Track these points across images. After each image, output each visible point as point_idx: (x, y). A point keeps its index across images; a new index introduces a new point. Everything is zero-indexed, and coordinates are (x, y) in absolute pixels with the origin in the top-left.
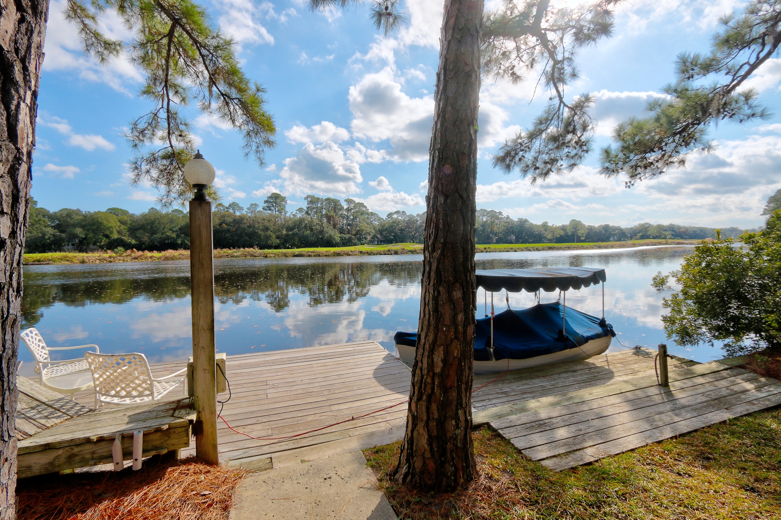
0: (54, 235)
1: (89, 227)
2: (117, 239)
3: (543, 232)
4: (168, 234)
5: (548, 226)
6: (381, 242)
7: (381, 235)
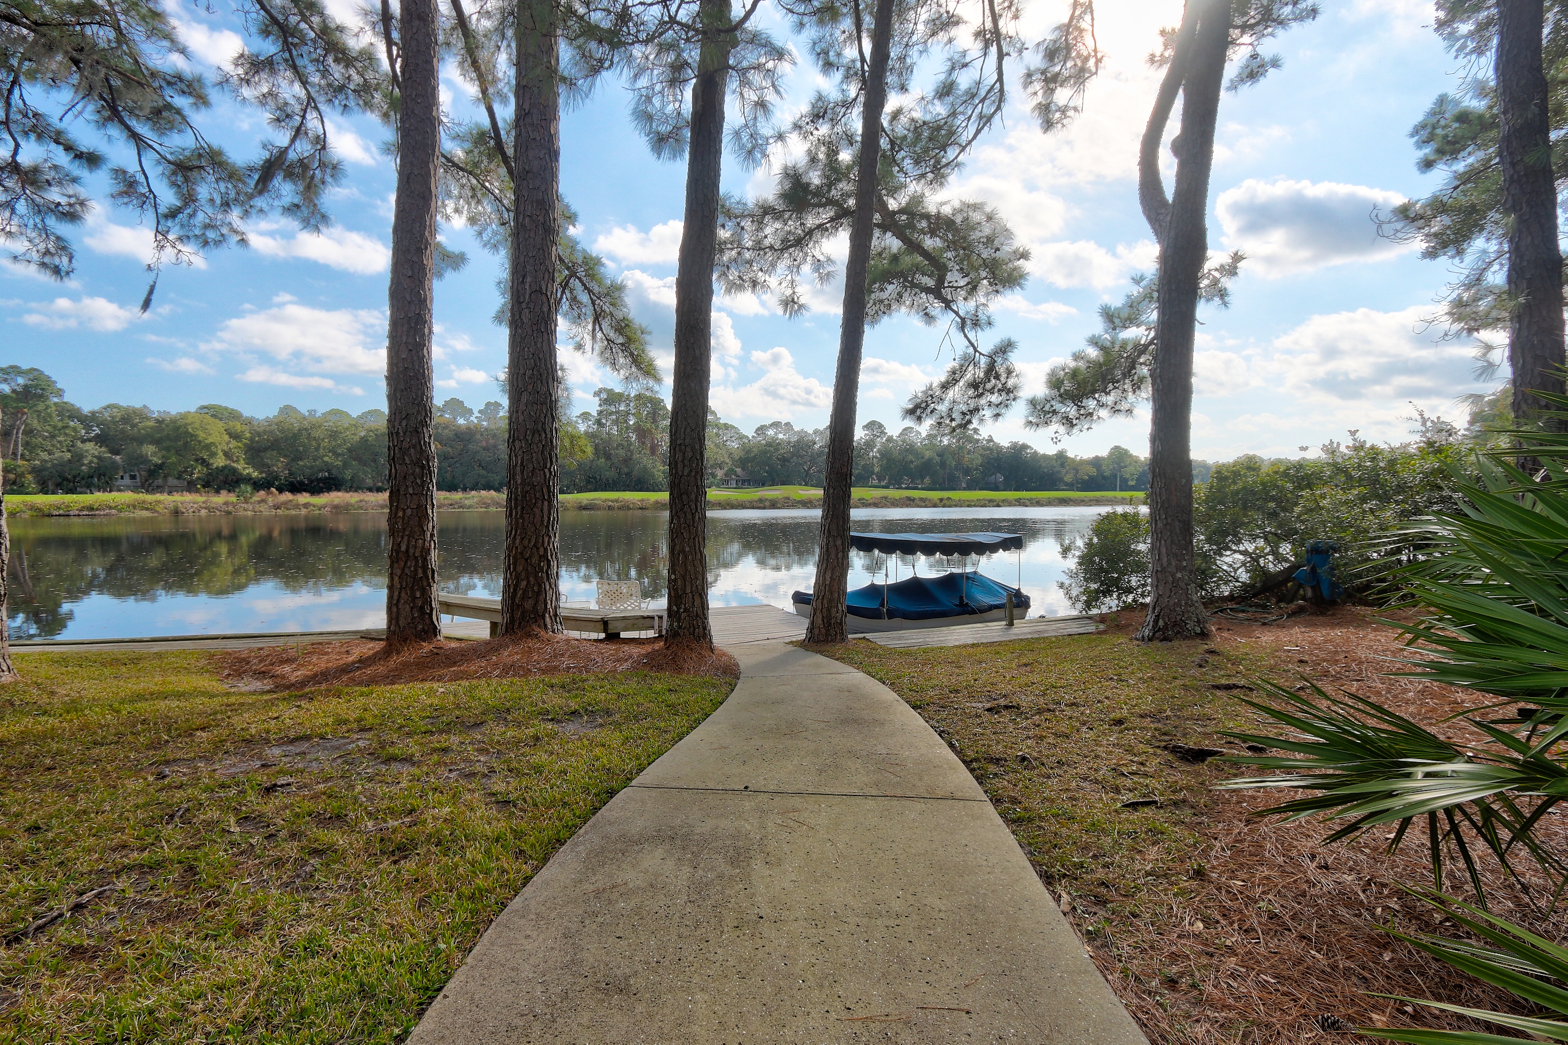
0: (99, 458)
1: (168, 443)
2: (224, 467)
3: (1058, 469)
4: (326, 459)
5: (1067, 458)
6: (743, 483)
7: (743, 469)
